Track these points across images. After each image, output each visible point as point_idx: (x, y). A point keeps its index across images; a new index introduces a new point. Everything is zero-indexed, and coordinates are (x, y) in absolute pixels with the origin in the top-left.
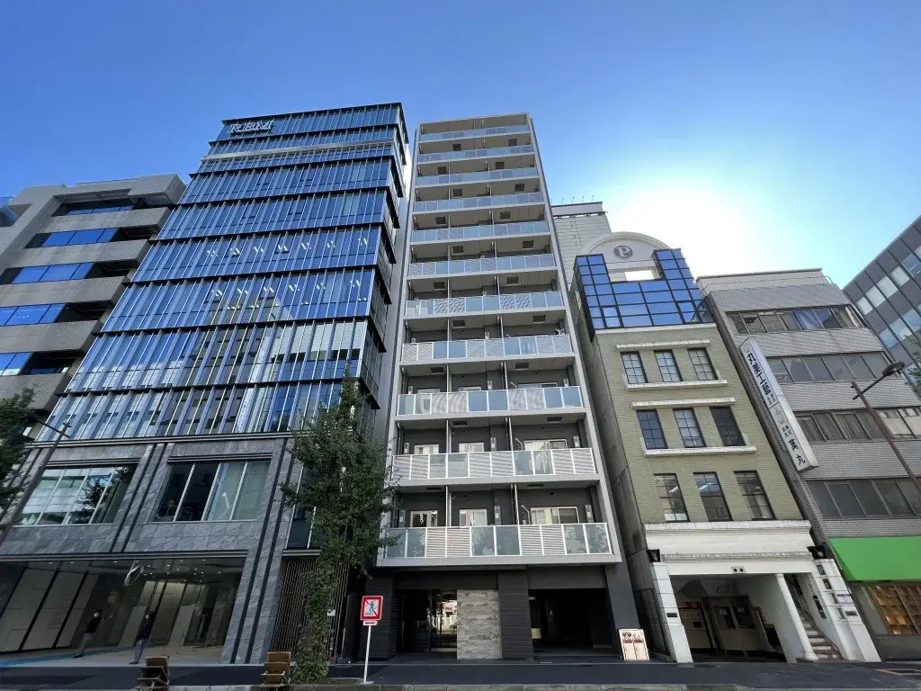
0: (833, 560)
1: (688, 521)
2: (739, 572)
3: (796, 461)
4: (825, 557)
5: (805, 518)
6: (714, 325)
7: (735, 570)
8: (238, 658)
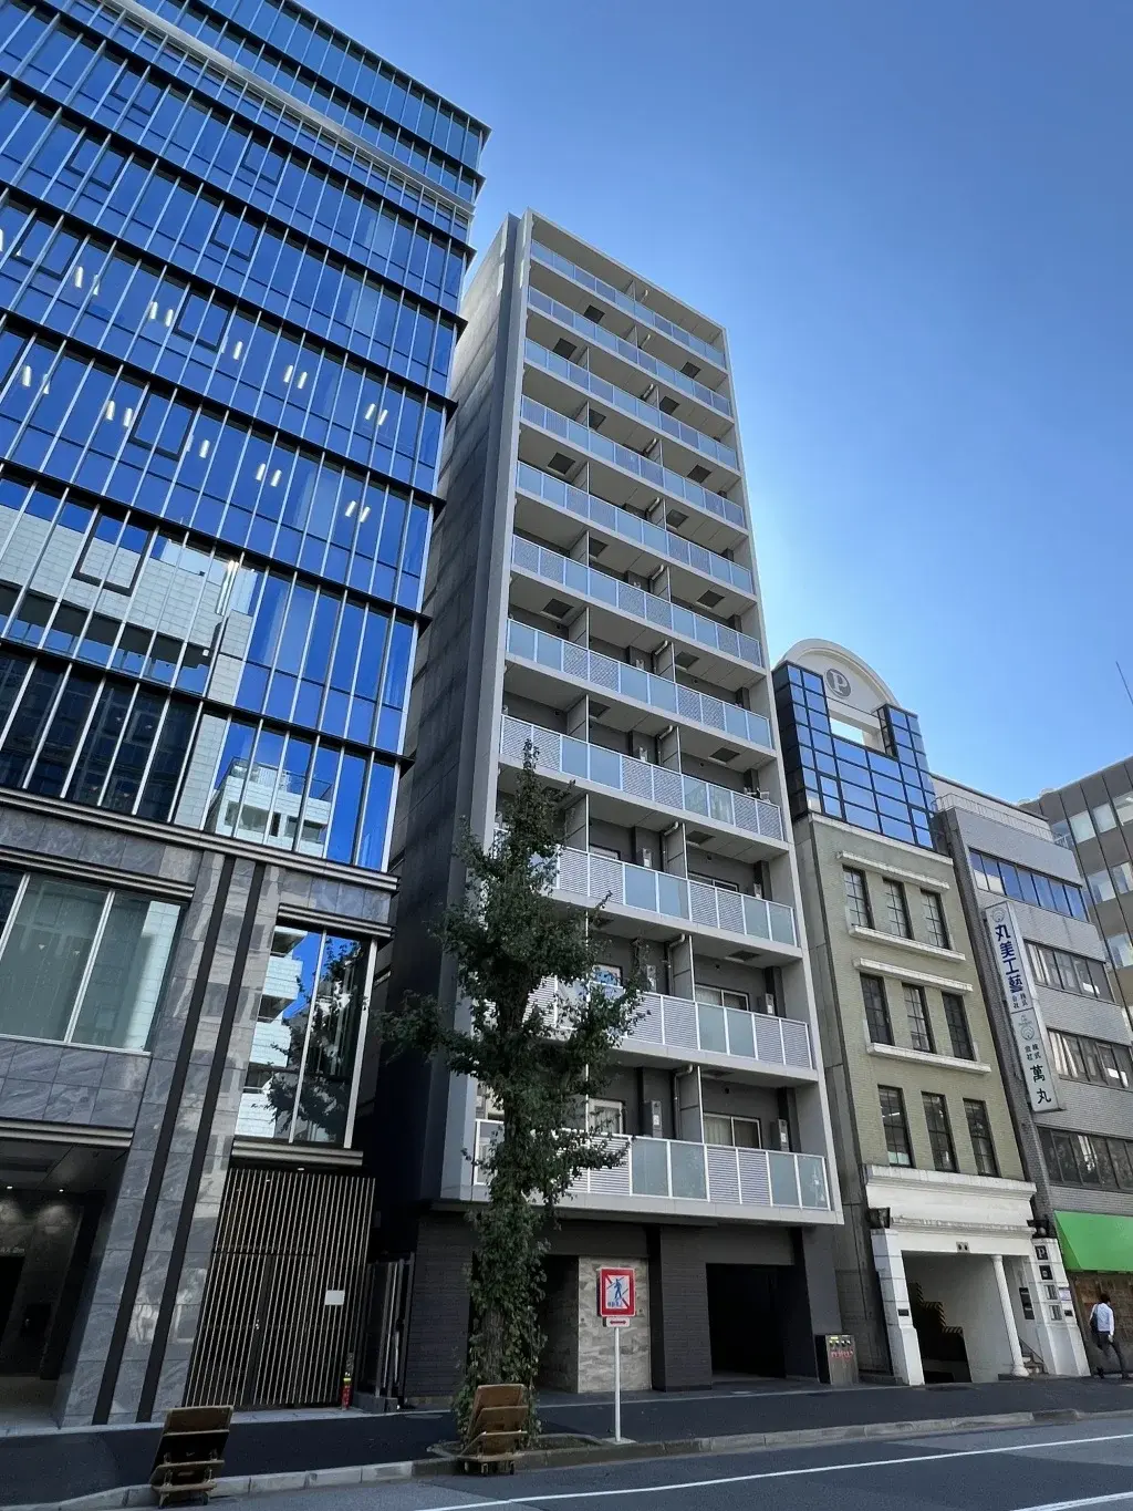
0: (1056, 1241)
1: (912, 1165)
2: (963, 1251)
3: (1035, 1098)
4: (1048, 1236)
5: (1027, 1179)
6: (950, 861)
7: (960, 1248)
8: (116, 1408)
